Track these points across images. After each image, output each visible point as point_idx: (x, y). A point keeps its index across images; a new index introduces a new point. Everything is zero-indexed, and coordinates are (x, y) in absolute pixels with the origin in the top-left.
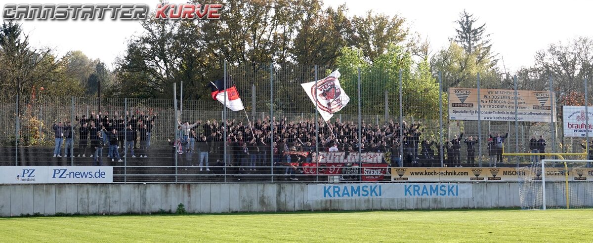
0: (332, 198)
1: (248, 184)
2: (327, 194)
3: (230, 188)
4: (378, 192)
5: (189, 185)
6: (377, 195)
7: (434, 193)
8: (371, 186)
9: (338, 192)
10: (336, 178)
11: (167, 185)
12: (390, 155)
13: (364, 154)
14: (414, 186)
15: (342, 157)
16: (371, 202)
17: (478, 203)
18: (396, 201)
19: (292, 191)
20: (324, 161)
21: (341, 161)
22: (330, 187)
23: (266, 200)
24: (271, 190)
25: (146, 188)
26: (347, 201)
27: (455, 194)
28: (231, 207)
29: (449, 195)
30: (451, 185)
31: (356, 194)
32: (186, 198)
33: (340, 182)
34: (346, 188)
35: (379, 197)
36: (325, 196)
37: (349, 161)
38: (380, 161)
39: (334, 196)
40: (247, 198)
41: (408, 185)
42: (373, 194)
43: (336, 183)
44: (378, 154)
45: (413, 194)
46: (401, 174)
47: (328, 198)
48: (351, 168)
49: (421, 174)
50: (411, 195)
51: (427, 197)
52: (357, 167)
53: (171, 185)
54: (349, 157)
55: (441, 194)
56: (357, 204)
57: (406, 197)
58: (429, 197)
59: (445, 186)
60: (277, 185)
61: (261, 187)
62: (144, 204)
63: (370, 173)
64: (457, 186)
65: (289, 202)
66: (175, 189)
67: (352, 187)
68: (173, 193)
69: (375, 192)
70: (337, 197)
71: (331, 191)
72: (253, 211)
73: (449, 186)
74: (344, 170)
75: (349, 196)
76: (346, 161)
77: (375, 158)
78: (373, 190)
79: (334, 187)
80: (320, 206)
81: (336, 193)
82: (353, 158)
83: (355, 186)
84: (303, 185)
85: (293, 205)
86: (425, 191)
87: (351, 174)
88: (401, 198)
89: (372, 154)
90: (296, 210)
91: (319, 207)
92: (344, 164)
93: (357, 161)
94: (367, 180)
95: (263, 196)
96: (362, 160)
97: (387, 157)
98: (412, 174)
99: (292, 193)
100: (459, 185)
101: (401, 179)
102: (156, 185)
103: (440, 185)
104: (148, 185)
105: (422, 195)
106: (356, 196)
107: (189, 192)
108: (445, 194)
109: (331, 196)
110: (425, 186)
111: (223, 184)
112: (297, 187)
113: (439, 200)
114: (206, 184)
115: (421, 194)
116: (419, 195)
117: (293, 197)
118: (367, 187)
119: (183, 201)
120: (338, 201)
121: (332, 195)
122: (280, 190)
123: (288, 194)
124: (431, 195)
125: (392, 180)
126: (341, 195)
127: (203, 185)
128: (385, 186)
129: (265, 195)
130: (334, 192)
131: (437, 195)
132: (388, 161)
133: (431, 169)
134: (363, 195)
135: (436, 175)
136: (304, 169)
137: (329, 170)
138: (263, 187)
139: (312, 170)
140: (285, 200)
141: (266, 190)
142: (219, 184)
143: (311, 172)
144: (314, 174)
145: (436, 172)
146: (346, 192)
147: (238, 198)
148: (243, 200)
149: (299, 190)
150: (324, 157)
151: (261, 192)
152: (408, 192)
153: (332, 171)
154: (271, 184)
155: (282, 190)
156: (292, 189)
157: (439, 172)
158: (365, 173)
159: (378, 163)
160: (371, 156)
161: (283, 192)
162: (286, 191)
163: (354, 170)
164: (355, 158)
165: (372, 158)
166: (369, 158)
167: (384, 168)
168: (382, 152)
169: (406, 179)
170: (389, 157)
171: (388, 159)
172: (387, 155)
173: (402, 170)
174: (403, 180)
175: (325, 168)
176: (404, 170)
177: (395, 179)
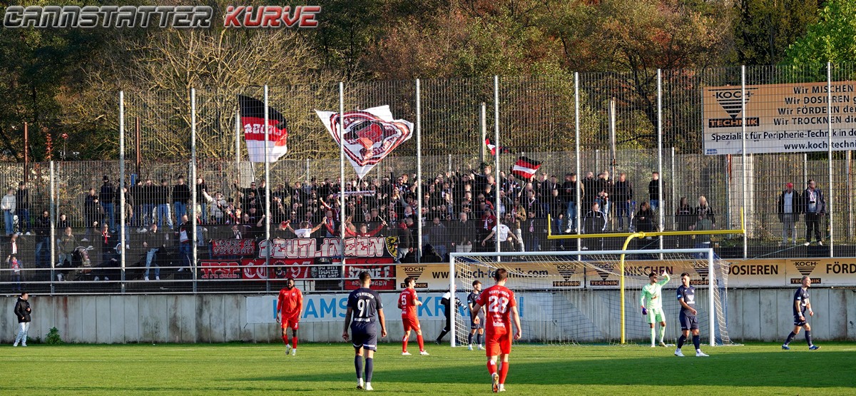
1: (152, 296)
3: (124, 302)
5: (65, 298)
12: (397, 241)
15: (313, 248)
17: (565, 331)
19: (220, 307)
20: (282, 255)
21: (312, 255)
23: (179, 324)
24: (187, 306)
25: (6, 303)
26: (314, 325)
28: (127, 334)
31: (328, 312)
32: (62, 320)
34: (311, 302)
37: (325, 254)
38: (380, 254)
40: (150, 321)
41: (425, 296)
44: (374, 240)
45: (433, 313)
46: (414, 277)
48: (326, 267)
50: (430, 314)
52: (337, 264)
53: (41, 298)
54: (324, 247)
56: (331, 330)
60: (197, 298)
61: (171, 300)
62: (4, 328)
64: (521, 299)
65: (215, 327)
66: (46, 304)
67: (322, 301)
68: (43, 310)
72: (160, 340)
74: (313, 270)
75: (316, 316)
76: (318, 255)
77: (372, 248)
80: (267, 334)
82: (332, 249)
83: (328, 298)
84: (239, 297)
85: (223, 333)
90: (227, 340)
91: (266, 336)
92: (316, 260)
93: (339, 254)
95: (175, 316)
96: (348, 252)
97: (391, 244)
98: (436, 275)
99: (221, 312)
100: (525, 295)
106: (328, 318)
107: (66, 309)
111: (115, 297)
112: (229, 301)
114: (90, 297)
117: (223, 318)
119: (57, 324)
122: (202, 306)
123: (215, 313)
127: (85, 298)
129: (179, 314)
132: (393, 252)
133: (473, 267)
135: (483, 277)
136: (245, 271)
137: (290, 270)
138: (176, 301)
139: (262, 271)
140: (210, 324)
141: (179, 306)
142: (108, 297)
143: (259, 275)
144: (263, 279)
145: (482, 272)
146: (311, 310)
147: (137, 319)
148: (144, 323)
149: (232, 307)
150: (282, 249)
151: (173, 310)
152: (424, 310)
153: (296, 274)
154: (187, 296)
155: (204, 306)
156: (221, 304)
157: (489, 272)
158: (349, 276)
159: (377, 258)
160: (363, 245)
161: (206, 310)
162: (211, 308)
163: (330, 270)
164: (335, 248)
165: (365, 247)
166: (362, 249)
167: (388, 266)
168: (381, 237)
169: (424, 285)
170: (395, 245)
171: (393, 249)
172: (392, 242)
173: (416, 269)
174: (419, 287)
175: (282, 267)
176: (420, 270)
177: (403, 285)
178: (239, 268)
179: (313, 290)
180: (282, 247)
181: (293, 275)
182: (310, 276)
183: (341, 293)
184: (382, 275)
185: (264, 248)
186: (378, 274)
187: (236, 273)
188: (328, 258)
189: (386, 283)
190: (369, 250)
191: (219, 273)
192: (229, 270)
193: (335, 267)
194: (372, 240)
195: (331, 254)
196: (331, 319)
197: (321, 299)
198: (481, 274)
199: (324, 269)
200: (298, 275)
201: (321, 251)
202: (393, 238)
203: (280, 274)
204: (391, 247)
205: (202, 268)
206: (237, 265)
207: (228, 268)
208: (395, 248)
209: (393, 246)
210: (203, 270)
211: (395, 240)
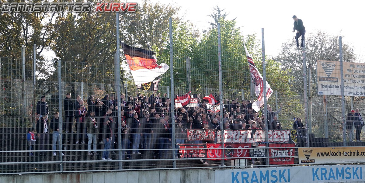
1: (149, 172)
2: (235, 181)
3: (127, 177)
4: (287, 178)
5: (78, 175)
6: (285, 181)
8: (280, 171)
9: (246, 179)
10: (243, 162)
11: (51, 176)
12: (296, 133)
13: (270, 132)
14: (322, 170)
15: (249, 136)
19: (198, 179)
20: (230, 141)
21: (248, 141)
22: (238, 173)
24: (174, 179)
25: (23, 180)
27: (359, 177)
29: (354, 178)
30: (355, 166)
31: (265, 180)
33: (247, 166)
34: (254, 173)
37: (256, 141)
38: (287, 141)
41: (315, 167)
42: (282, 180)
43: (243, 168)
45: (320, 179)
46: (308, 155)
48: (259, 149)
49: (327, 154)
50: (318, 179)
51: (334, 181)
52: (264, 147)
53: (56, 176)
55: (346, 178)
57: (314, 182)
58: (336, 181)
59: (350, 169)
60: (181, 172)
61: (163, 175)
63: (277, 154)
64: (361, 168)
69: (284, 177)
71: (239, 178)
73: (353, 168)
74: (251, 151)
75: (258, 182)
76: (252, 141)
77: (282, 137)
78: (282, 176)
79: (243, 173)
81: (244, 181)
82: (259, 137)
83: (264, 170)
84: (209, 171)
86: (332, 175)
87: (259, 156)
89: (279, 132)
92: (251, 145)
93: (263, 140)
94: (274, 163)
96: (269, 139)
97: (293, 135)
98: (318, 155)
101: (307, 161)
102: (35, 176)
103: (345, 167)
104: (25, 177)
105: (329, 179)
108: (350, 177)
110: (331, 168)
111: (120, 173)
112: (203, 173)
114: (99, 174)
116: (326, 179)
118: (275, 171)
121: (241, 182)
122: (185, 178)
124: (337, 179)
125: (300, 162)
127: (96, 174)
128: (294, 169)
130: (243, 178)
131: (343, 178)
132: (295, 139)
133: (336, 149)
134: (271, 181)
135: (341, 156)
136: (208, 152)
137: (236, 151)
138: (166, 175)
139: (218, 152)
141: (168, 179)
142: (114, 173)
143: (217, 155)
144: (219, 158)
145: (340, 153)
146: (254, 179)
149: (205, 178)
150: (230, 136)
151: (164, 182)
152: (315, 176)
153: (239, 154)
155: (186, 177)
156: (198, 176)
157: (343, 153)
158: (272, 155)
159: (286, 143)
160: (277, 135)
161: (188, 181)
162: (191, 179)
163: (261, 151)
164: (261, 137)
165: (278, 136)
166: (276, 137)
167: (292, 149)
168: (289, 130)
169: (313, 161)
170: (296, 135)
171: (294, 138)
172: (294, 133)
173: (309, 151)
174: (310, 162)
175: (231, 149)
176: (310, 151)
177: (302, 161)
178: (205, 150)
181: (238, 155)
182: (248, 154)
186: (287, 154)
187: (202, 153)
188: (260, 143)
189: (290, 160)
190: (280, 139)
191: (191, 154)
192: (198, 151)
193: (264, 149)
194: (283, 132)
195: (260, 140)
197: (260, 171)
198: (340, 154)
199: (257, 150)
200: (240, 155)
201: (253, 139)
202: (295, 131)
203: (229, 154)
204: (293, 137)
205: (180, 150)
206: (203, 148)
207: (198, 150)
208: (295, 138)
209: (295, 136)
210: (181, 151)
211: (296, 132)
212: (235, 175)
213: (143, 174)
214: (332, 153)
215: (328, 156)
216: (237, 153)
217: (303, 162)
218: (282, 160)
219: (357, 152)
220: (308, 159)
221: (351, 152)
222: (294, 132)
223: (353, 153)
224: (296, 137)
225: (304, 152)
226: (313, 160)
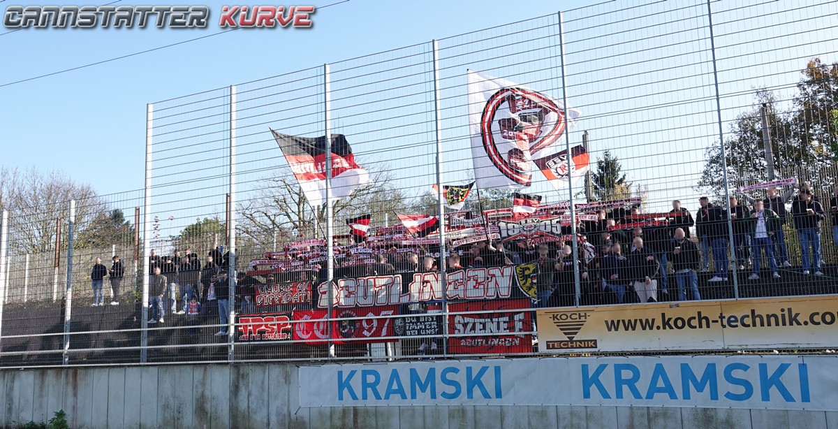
0: (360, 404)
2: (346, 391)
3: (141, 376)
4: (490, 388)
5: (75, 371)
6: (486, 396)
7: (700, 388)
8: (469, 370)
9: (374, 386)
10: (379, 347)
11: (43, 372)
12: (534, 272)
13: (458, 276)
14: (618, 368)
15: (396, 289)
16: (470, 415)
18: (552, 414)
19: (263, 383)
20: (351, 302)
21: (394, 300)
22: (353, 373)
23: (208, 407)
24: (219, 380)
25: (15, 377)
26: (401, 411)
27: (795, 390)
29: (766, 397)
30: (774, 361)
31: (423, 390)
32: (70, 400)
34: (395, 375)
35: (495, 402)
36: (341, 398)
37: (416, 298)
38: (505, 293)
39: (365, 397)
40: (171, 402)
41: (593, 363)
42: (477, 392)
44: (496, 271)
45: (612, 392)
46: (571, 330)
47: (348, 402)
48: (418, 318)
49: (648, 325)
50: (606, 395)
51: (672, 404)
52: (437, 313)
53: (49, 371)
54: (414, 288)
55: (729, 395)
56: (428, 420)
57: (588, 402)
58: (679, 403)
59: (745, 368)
60: (232, 368)
61: (199, 373)
62: (10, 410)
63: (473, 328)
64: (803, 367)
65: (255, 413)
66: (54, 380)
67: (413, 372)
68: (51, 387)
69: (481, 386)
70: (371, 402)
71: (356, 383)
73: (763, 367)
74: (398, 323)
75: (404, 397)
76: (405, 300)
77: (492, 285)
78: (474, 382)
79: (365, 373)
80: (328, 423)
81: (369, 390)
82: (427, 289)
83: (422, 367)
84: (288, 369)
85: (265, 421)
86: (661, 384)
87: (418, 334)
88: (571, 407)
89: (480, 274)
91: (327, 427)
93: (439, 295)
94: (461, 350)
95: (203, 395)
96: (451, 293)
97: (526, 277)
98: (613, 326)
99: (263, 389)
100: (808, 360)
101: (570, 343)
102: (27, 373)
103: (722, 362)
104: (17, 373)
105: (650, 396)
106: (423, 399)
107: (75, 387)
108: (749, 393)
109: (355, 398)
110: (660, 365)
111: (131, 368)
112: (275, 372)
113: (722, 416)
114: (102, 370)
115: (644, 393)
116: (637, 395)
117: (266, 398)
118: (455, 370)
119: (65, 406)
120: (376, 413)
121: (359, 394)
122: (238, 382)
123: (255, 391)
124: (686, 396)
125: (541, 348)
126: (382, 394)
127: (97, 371)
128: (513, 368)
129: (207, 393)
130: (365, 385)
131: (714, 396)
132: (530, 288)
134: (444, 395)
135: (708, 326)
136: (297, 328)
137: (361, 324)
138: (204, 374)
139: (321, 327)
140: (249, 407)
141: (208, 381)
142: (123, 369)
143: (318, 334)
144: (323, 338)
145: (706, 318)
146: (395, 386)
147: (155, 400)
148: (164, 405)
149: (278, 381)
150: (350, 293)
151: (200, 386)
152: (594, 389)
153: (369, 330)
154: (219, 367)
155: (241, 379)
156: (264, 378)
157: (722, 317)
158: (456, 331)
159: (501, 299)
160: (477, 280)
161: (243, 387)
162: (250, 384)
163: (424, 322)
164: (431, 287)
165: (480, 284)
166: (474, 287)
167: (520, 312)
168: (508, 266)
169: (591, 344)
170: (532, 278)
171: (528, 284)
172: (527, 272)
173: (573, 317)
174: (580, 347)
175: (350, 320)
176: (580, 317)
177: (551, 344)
178: (290, 324)
179: (399, 356)
180: (351, 290)
181: (366, 332)
182: (391, 331)
183: (443, 359)
184: (512, 328)
185: (325, 293)
186: (503, 326)
187: (286, 331)
188: (422, 303)
189: (517, 342)
190: (486, 290)
191: (261, 333)
192: (275, 327)
193: (432, 317)
194: (492, 272)
195: (426, 297)
196: (429, 402)
197: (411, 369)
198: (704, 321)
199: (415, 320)
200: (372, 332)
201: (410, 294)
202: (529, 266)
203: (346, 331)
204: (524, 281)
205: (241, 326)
206: (287, 320)
207: (274, 325)
208: (532, 283)
209: (529, 280)
210: (242, 328)
211: (532, 269)
212: (344, 378)
213: (166, 371)
214: (670, 319)
215: (651, 328)
216: (364, 329)
217: (554, 348)
218: (487, 342)
219: (786, 313)
220: (571, 338)
221: (760, 316)
222: (529, 269)
223: (768, 317)
224: (535, 281)
225: (556, 320)
226: (591, 341)
